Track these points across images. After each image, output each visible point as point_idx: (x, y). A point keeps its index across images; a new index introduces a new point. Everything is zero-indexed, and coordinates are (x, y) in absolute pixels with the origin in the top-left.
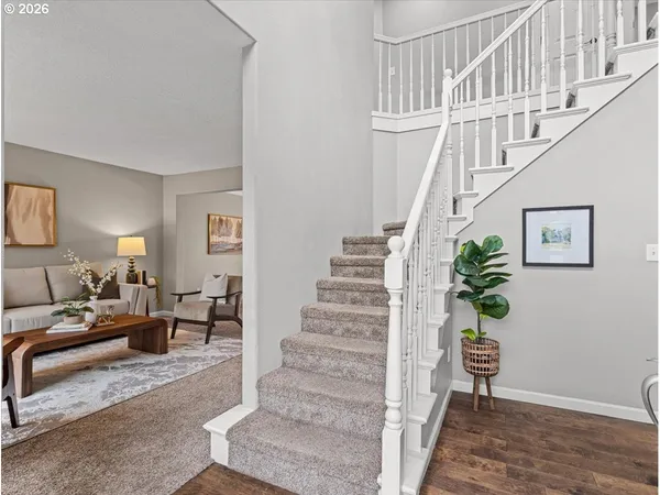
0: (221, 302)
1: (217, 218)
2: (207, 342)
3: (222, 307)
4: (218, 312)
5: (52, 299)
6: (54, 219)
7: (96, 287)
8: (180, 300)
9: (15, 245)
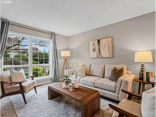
5: (104, 76)
9: (102, 57)
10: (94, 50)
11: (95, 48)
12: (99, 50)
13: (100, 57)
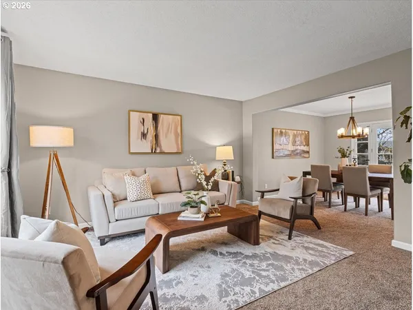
0: (300, 202)
1: (279, 131)
2: (290, 238)
3: (301, 206)
4: (299, 212)
5: (180, 188)
6: (181, 135)
7: (207, 185)
8: (262, 197)
9: (162, 153)
10: (144, 135)
11: (146, 132)
12: (156, 137)
13: (158, 151)
